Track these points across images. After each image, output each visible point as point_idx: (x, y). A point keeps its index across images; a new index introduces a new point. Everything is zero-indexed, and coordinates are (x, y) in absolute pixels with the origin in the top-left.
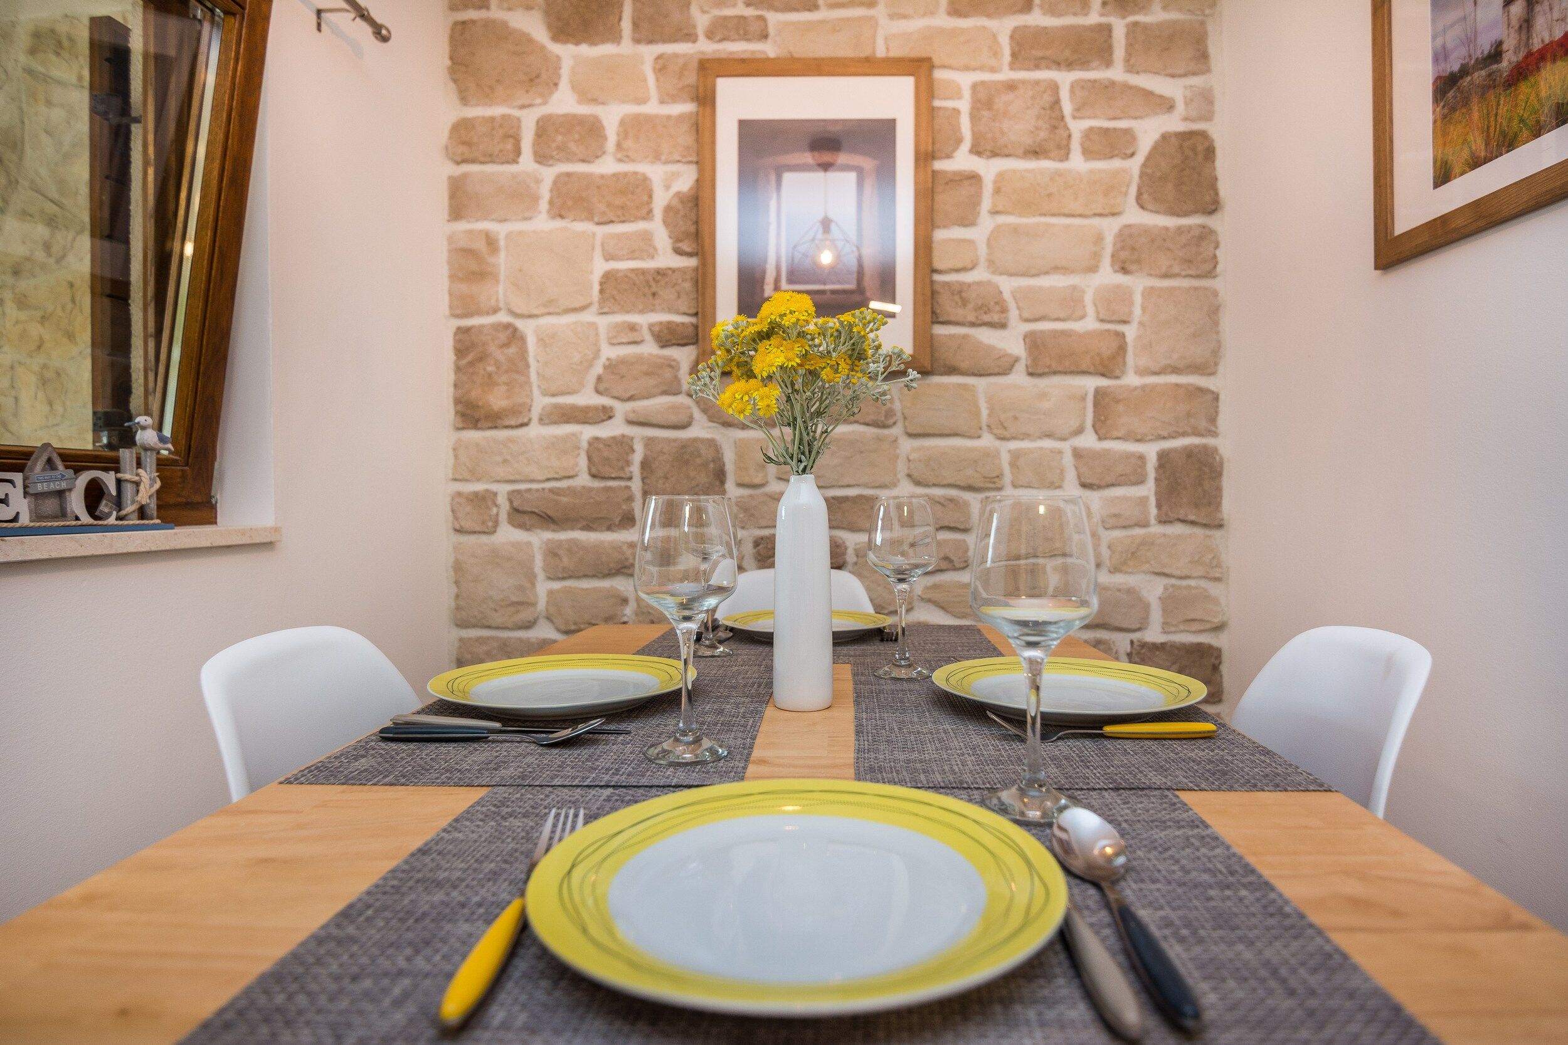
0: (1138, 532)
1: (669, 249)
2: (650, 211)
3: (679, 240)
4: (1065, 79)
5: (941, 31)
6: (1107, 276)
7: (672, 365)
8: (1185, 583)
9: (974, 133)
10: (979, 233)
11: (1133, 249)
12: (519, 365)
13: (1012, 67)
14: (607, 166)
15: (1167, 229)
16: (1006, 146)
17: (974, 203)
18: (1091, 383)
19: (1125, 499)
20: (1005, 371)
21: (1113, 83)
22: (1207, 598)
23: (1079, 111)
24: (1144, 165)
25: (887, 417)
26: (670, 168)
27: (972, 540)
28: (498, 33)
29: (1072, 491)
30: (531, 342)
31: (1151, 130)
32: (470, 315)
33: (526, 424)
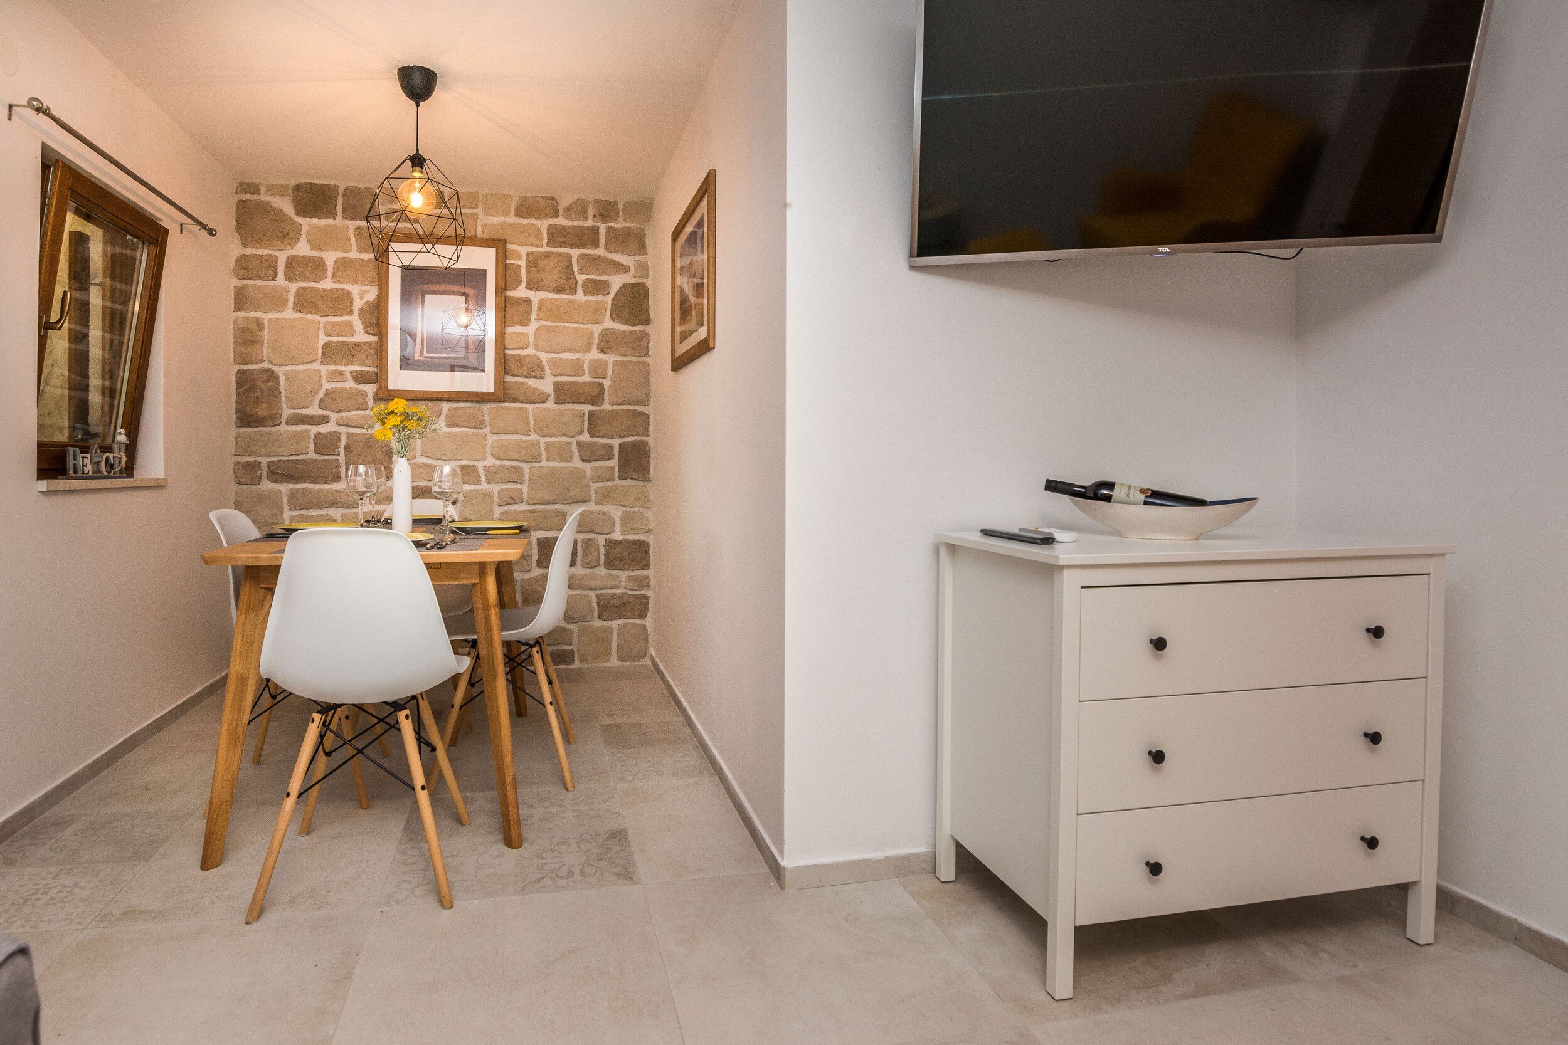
0: (609, 484)
1: (362, 331)
2: (352, 311)
3: (367, 327)
4: (575, 253)
5: (511, 225)
6: (595, 354)
7: (363, 394)
8: (632, 510)
9: (527, 278)
10: (530, 329)
11: (608, 341)
12: (275, 392)
13: (548, 245)
14: (327, 284)
15: (624, 332)
16: (544, 286)
17: (528, 314)
18: (586, 408)
19: (602, 467)
20: (544, 401)
21: (598, 257)
22: (643, 517)
23: (581, 271)
24: (613, 300)
25: (480, 424)
26: (363, 287)
27: (525, 488)
28: (266, 209)
29: (576, 463)
30: (282, 379)
31: (617, 282)
32: (246, 363)
33: (278, 425)
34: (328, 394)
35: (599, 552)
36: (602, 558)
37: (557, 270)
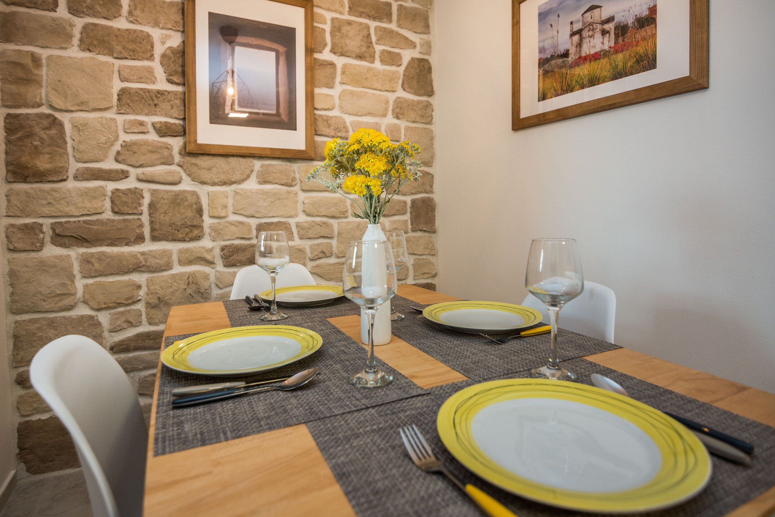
0: (405, 235)
1: (164, 80)
2: (152, 55)
3: (170, 75)
4: (373, 24)
6: (390, 119)
7: (168, 148)
8: (422, 257)
9: (332, 43)
10: (335, 92)
11: (401, 108)
12: (58, 142)
13: (349, 13)
14: (122, 24)
15: (414, 101)
16: (347, 52)
17: (333, 77)
19: (399, 221)
21: (392, 31)
22: (430, 263)
24: (405, 71)
25: (292, 181)
26: (165, 32)
27: (334, 242)
30: (68, 127)
31: (407, 55)
32: (19, 107)
33: (65, 180)
34: (126, 146)
37: (360, 37)
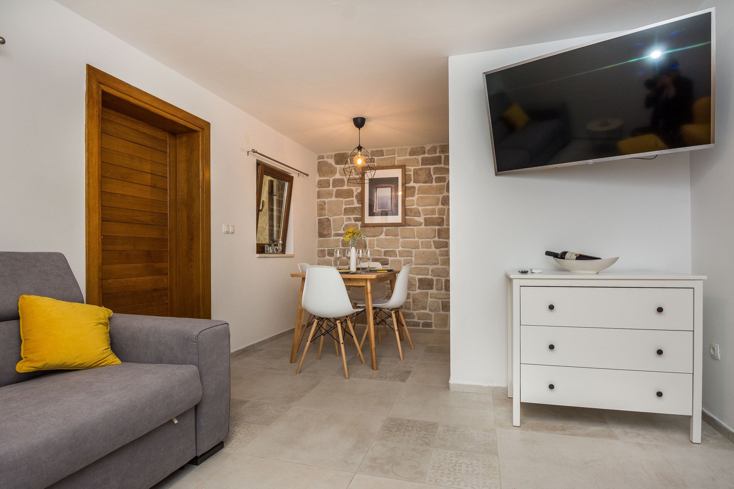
0: (446, 257)
1: (357, 203)
2: (353, 196)
3: (358, 201)
4: (432, 167)
5: (407, 159)
6: (440, 206)
7: (357, 225)
9: (414, 178)
10: (415, 198)
11: (445, 201)
12: (329, 225)
13: (421, 165)
14: (345, 187)
16: (420, 181)
17: (414, 192)
18: (437, 227)
19: (444, 251)
20: (421, 225)
21: (441, 168)
23: (434, 174)
24: (447, 184)
25: (397, 234)
26: (357, 188)
27: (413, 259)
28: (326, 163)
29: (433, 249)
30: (332, 221)
32: (321, 216)
33: (331, 237)
34: (346, 226)
35: (442, 284)
36: (444, 287)
37: (425, 175)
